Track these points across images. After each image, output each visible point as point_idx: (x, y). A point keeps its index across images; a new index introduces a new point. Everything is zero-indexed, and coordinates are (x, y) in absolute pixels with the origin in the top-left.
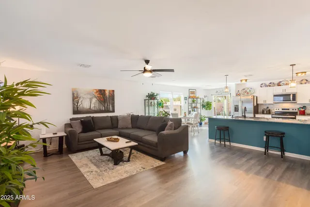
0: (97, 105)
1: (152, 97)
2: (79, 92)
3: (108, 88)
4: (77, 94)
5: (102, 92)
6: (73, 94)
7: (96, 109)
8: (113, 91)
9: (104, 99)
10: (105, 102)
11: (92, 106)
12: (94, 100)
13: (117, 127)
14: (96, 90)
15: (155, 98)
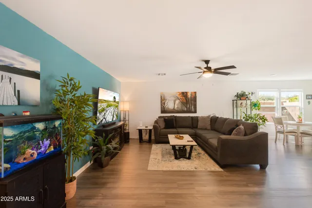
0: (180, 106)
1: (241, 96)
2: (166, 95)
3: (190, 90)
4: (164, 97)
5: (184, 94)
6: (161, 97)
7: (179, 110)
8: (195, 93)
9: (186, 101)
10: (187, 103)
11: (176, 106)
12: (177, 102)
13: (197, 127)
14: (179, 92)
15: (247, 97)
